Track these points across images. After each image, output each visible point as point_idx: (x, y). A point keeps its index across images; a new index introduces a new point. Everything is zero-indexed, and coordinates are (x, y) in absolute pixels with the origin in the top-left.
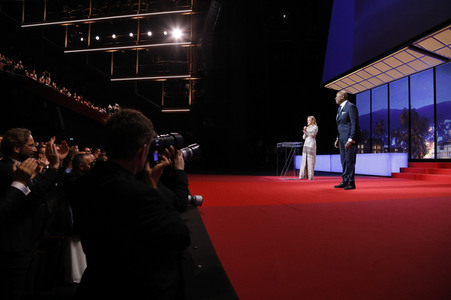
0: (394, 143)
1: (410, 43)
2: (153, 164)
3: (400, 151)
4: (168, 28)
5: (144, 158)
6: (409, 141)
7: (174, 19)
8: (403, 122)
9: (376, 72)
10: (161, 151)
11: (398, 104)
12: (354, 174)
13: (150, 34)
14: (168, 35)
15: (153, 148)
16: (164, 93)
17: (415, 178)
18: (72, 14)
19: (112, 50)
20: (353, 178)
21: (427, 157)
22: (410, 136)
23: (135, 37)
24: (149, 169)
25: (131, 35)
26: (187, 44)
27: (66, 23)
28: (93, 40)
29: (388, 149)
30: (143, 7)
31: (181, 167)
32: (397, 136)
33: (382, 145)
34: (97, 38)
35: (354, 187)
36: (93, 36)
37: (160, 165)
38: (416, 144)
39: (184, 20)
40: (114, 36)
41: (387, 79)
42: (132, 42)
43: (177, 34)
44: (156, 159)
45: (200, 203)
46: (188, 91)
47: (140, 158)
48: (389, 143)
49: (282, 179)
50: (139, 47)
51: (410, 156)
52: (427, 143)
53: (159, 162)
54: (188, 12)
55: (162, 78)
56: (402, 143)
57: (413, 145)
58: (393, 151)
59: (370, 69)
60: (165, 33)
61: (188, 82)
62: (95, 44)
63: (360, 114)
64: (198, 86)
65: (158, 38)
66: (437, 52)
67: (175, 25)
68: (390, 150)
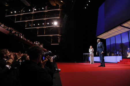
0: (118, 53)
1: (120, 25)
2: (43, 60)
3: (120, 55)
4: (53, 22)
5: (40, 59)
6: (122, 52)
7: (55, 19)
8: (120, 47)
9: (111, 33)
10: (45, 57)
11: (119, 42)
12: (104, 62)
13: (48, 23)
14: (53, 24)
15: (43, 56)
16: (52, 40)
17: (124, 63)
18: (28, 19)
19: (38, 28)
20: (104, 63)
21: (128, 57)
22: (122, 51)
23: (44, 24)
24: (42, 62)
25: (43, 24)
26: (58, 26)
27: (26, 21)
28: (33, 25)
29: (116, 55)
30: (46, 17)
31: (52, 61)
32: (119, 51)
33: (114, 54)
34: (34, 25)
35: (105, 66)
36: (33, 24)
37: (45, 61)
38: (124, 53)
39: (57, 20)
40: (39, 24)
41: (114, 35)
42: (43, 26)
43: (56, 23)
44: (44, 59)
45: (60, 71)
46: (58, 39)
47: (39, 59)
48: (116, 53)
49: (85, 64)
50: (45, 27)
51: (123, 57)
52: (128, 53)
53: (45, 60)
54: (59, 18)
55: (51, 35)
56: (120, 53)
57: (123, 53)
58: (118, 55)
59: (110, 32)
60: (52, 23)
61: (58, 36)
62: (33, 26)
63: (107, 45)
64: (61, 37)
65: (50, 24)
66: (129, 27)
67: (55, 21)
68: (117, 55)
